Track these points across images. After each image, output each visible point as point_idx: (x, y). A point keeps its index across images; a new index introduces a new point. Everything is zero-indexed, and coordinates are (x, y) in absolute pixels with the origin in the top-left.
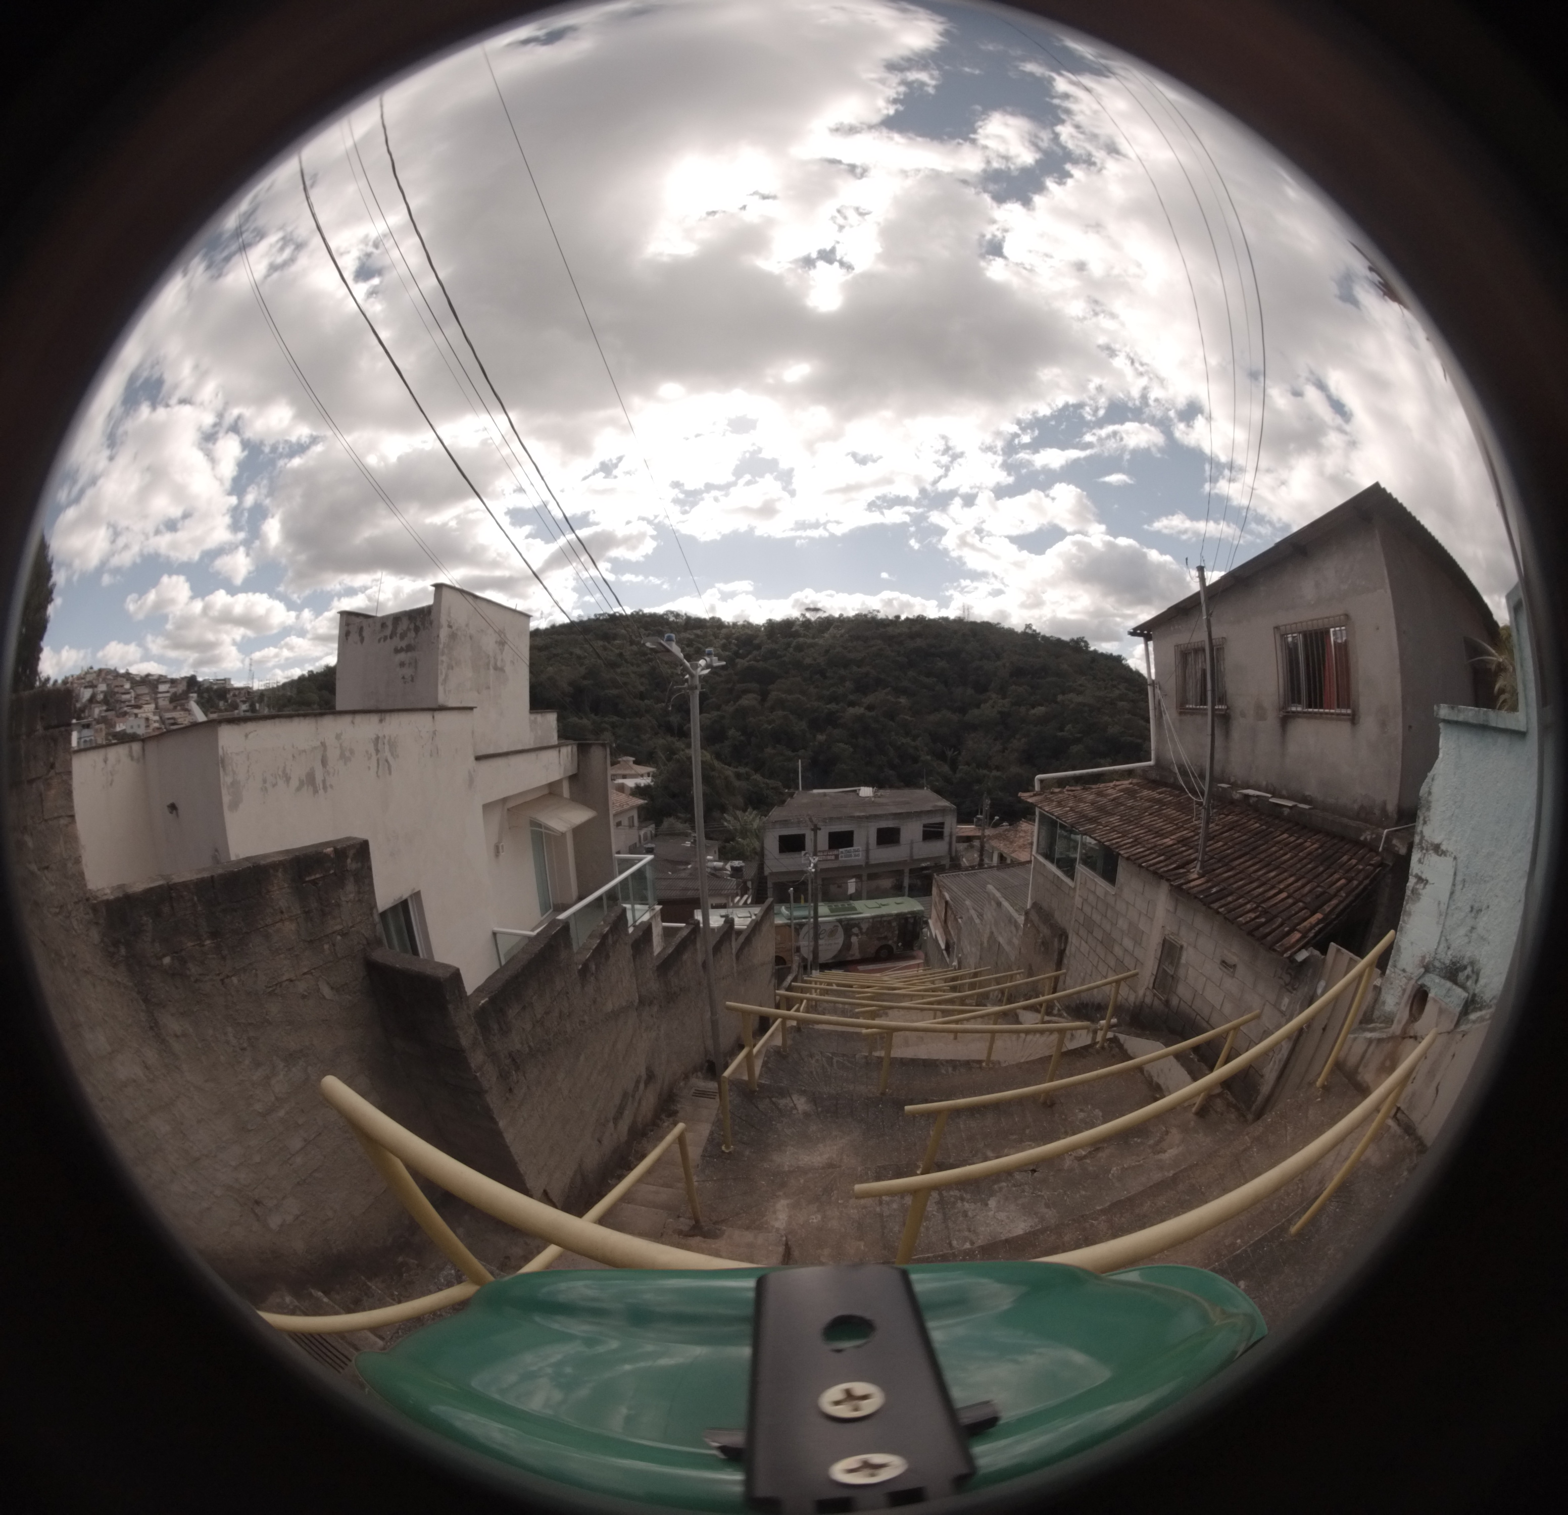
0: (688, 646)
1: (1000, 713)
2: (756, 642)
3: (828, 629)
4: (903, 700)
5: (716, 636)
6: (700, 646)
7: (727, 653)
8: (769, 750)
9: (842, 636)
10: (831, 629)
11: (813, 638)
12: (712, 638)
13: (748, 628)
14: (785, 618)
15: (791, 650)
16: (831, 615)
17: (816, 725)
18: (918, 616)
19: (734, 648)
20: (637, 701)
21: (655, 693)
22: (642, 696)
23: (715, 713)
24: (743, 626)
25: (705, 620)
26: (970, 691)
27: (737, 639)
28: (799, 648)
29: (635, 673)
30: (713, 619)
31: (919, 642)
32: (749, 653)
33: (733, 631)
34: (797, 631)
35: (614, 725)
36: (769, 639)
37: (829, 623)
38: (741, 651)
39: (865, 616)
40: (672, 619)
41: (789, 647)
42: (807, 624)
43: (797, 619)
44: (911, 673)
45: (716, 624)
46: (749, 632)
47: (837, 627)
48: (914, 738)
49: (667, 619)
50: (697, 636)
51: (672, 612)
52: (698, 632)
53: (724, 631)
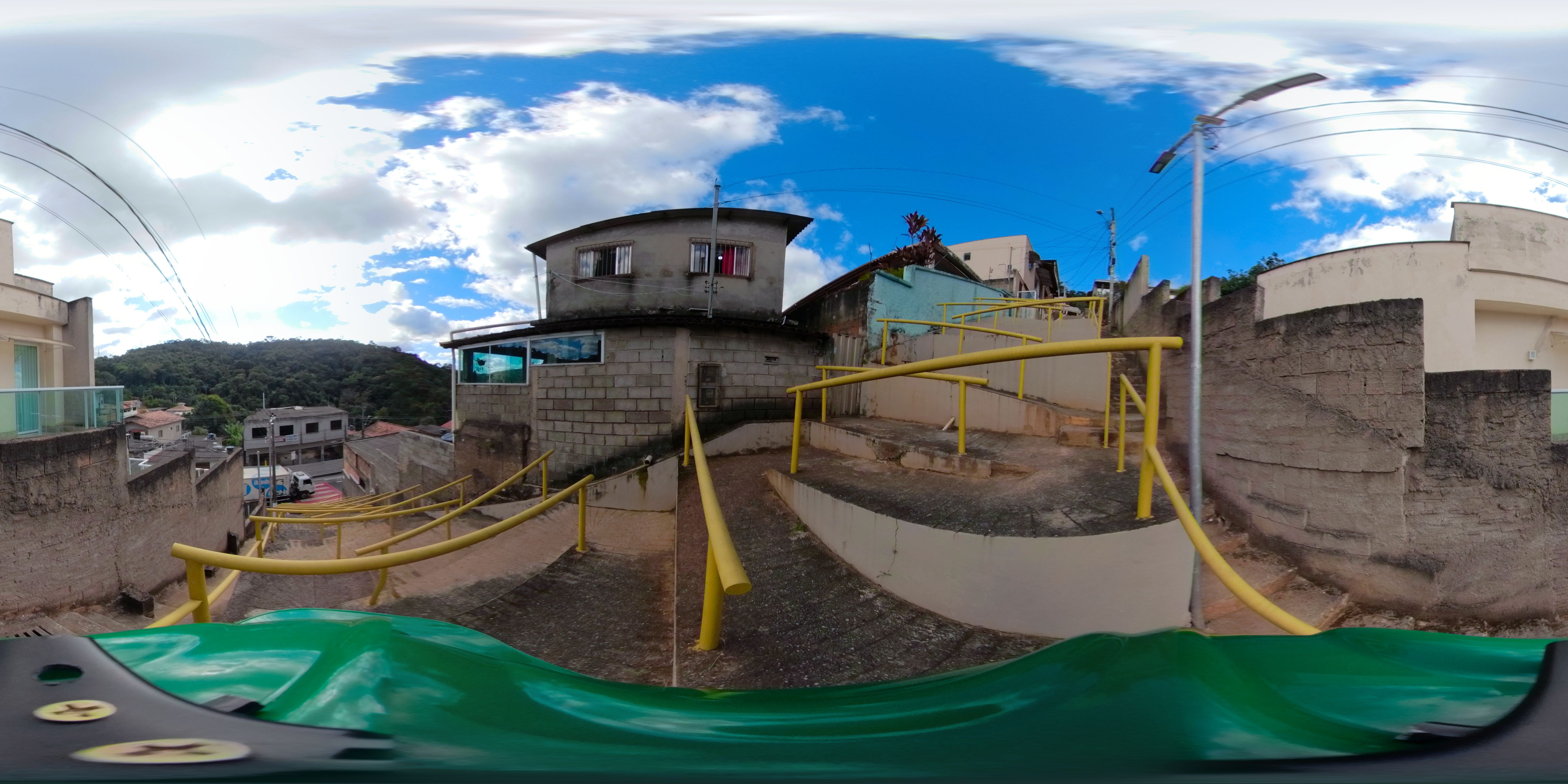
1: (359, 380)
2: (243, 352)
3: (274, 347)
4: (313, 375)
6: (217, 354)
7: (230, 357)
8: (249, 399)
9: (281, 348)
10: (276, 346)
11: (271, 349)
12: (223, 351)
13: (240, 346)
14: (257, 341)
16: (276, 340)
17: (272, 386)
18: (321, 339)
20: (188, 379)
21: (196, 375)
22: (190, 376)
23: (224, 383)
24: (238, 345)
25: (220, 343)
26: (344, 370)
27: (234, 351)
28: (264, 354)
29: (187, 366)
30: (224, 342)
31: (319, 350)
32: (239, 357)
33: (233, 348)
34: (262, 347)
35: (176, 389)
36: (249, 351)
37: (278, 343)
38: (235, 356)
39: (294, 339)
40: (204, 342)
41: (259, 354)
42: (267, 344)
43: (261, 342)
44: (316, 363)
45: (225, 345)
46: (240, 348)
47: (281, 345)
48: (318, 392)
51: (205, 340)
52: (215, 348)
53: (229, 348)
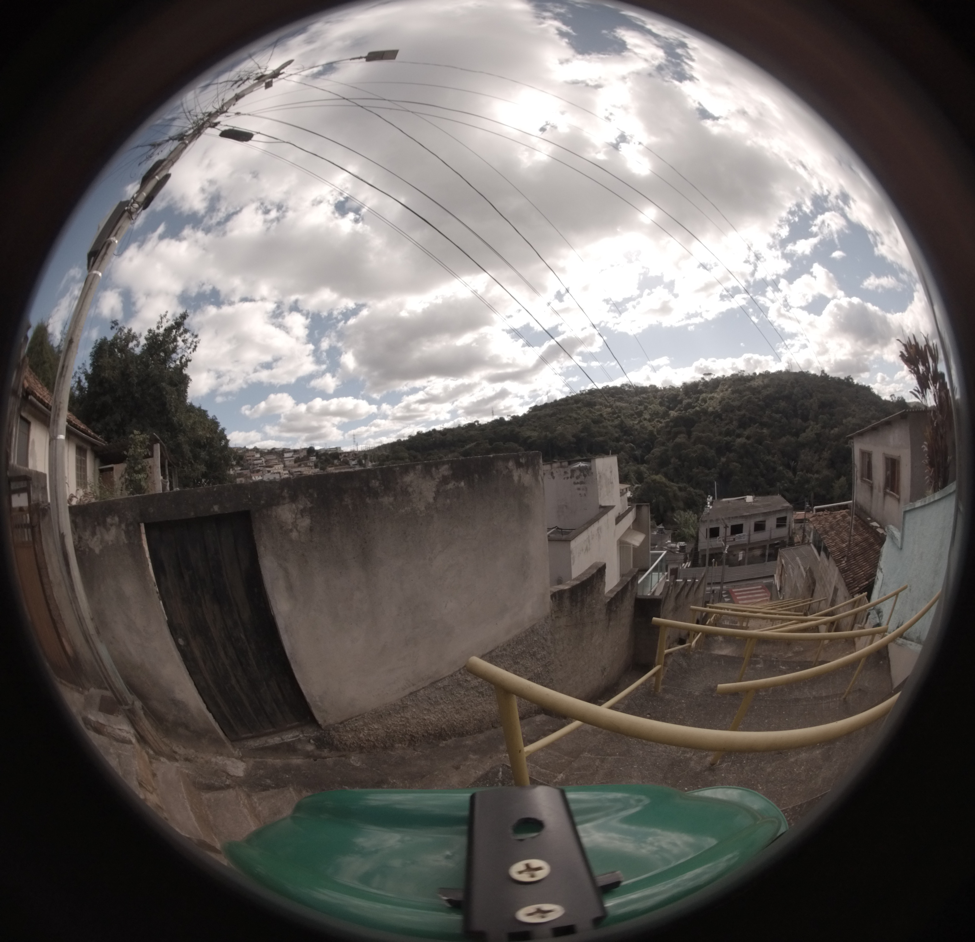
0: (639, 405)
2: (679, 398)
3: (718, 386)
5: (655, 398)
6: (646, 404)
7: (663, 408)
8: (695, 470)
9: (727, 390)
10: (720, 386)
11: (711, 393)
12: (653, 398)
13: (673, 390)
14: (693, 380)
15: (700, 402)
16: (718, 377)
18: (766, 372)
19: (667, 404)
21: (625, 437)
24: (670, 389)
25: (646, 387)
27: (667, 398)
29: (611, 426)
30: (651, 386)
31: (770, 391)
32: (676, 406)
33: (665, 393)
34: (701, 389)
36: (686, 396)
37: (717, 383)
38: (671, 405)
39: (737, 375)
40: (627, 389)
41: (698, 400)
42: (706, 384)
43: (700, 381)
44: (768, 412)
45: (653, 389)
46: (674, 393)
47: (723, 384)
49: (624, 390)
50: (644, 398)
51: (626, 385)
52: (644, 396)
53: (659, 393)
